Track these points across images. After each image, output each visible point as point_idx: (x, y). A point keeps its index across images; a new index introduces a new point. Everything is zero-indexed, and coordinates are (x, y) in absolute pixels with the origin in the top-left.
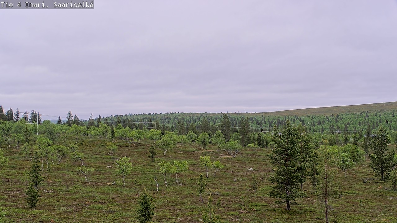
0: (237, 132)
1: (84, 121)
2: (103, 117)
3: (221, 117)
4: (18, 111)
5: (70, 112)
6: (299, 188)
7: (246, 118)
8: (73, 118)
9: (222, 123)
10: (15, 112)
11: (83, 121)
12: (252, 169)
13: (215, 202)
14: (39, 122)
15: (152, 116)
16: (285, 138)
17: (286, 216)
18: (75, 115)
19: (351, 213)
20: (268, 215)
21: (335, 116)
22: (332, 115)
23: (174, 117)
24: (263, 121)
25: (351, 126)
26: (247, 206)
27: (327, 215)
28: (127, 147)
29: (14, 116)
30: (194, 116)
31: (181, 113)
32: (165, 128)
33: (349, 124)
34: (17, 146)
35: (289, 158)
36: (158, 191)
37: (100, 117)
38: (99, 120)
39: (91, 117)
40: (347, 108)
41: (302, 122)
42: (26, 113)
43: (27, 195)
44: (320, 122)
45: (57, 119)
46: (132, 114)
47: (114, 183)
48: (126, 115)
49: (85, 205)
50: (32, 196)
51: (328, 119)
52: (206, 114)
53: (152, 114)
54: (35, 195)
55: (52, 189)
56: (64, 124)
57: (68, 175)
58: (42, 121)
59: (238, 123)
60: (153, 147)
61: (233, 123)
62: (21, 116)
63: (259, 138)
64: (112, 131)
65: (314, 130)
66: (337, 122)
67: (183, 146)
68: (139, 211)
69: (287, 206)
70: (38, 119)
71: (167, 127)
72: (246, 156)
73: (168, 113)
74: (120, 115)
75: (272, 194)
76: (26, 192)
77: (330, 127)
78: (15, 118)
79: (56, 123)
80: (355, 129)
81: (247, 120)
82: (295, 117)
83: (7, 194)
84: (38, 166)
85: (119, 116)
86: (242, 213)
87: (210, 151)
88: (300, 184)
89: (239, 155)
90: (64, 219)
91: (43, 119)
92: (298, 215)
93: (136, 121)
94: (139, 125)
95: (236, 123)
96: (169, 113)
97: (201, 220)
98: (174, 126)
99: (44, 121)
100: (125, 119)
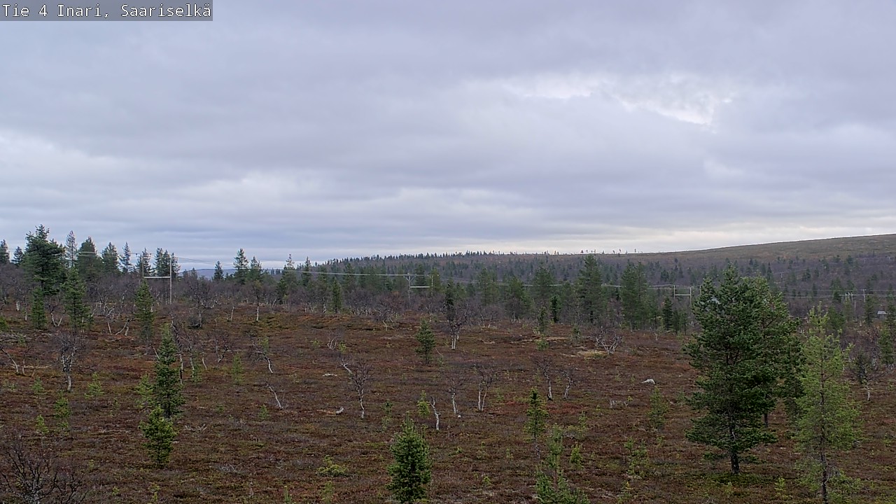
0: (618, 295)
1: (273, 271)
2: (316, 264)
3: (581, 262)
4: (127, 250)
5: (241, 251)
6: (759, 425)
7: (637, 265)
8: (249, 265)
9: (583, 277)
10: (120, 252)
11: (270, 272)
12: (652, 380)
13: (567, 456)
14: (174, 275)
15: (426, 261)
16: (724, 310)
17: (729, 488)
18: (254, 259)
19: (881, 482)
20: (689, 487)
21: (843, 259)
22: (836, 256)
23: (474, 262)
24: (678, 273)
25: (880, 281)
26: (639, 465)
27: (824, 486)
28: (369, 330)
29: (118, 260)
30: (519, 259)
31: (490, 253)
32: (455, 287)
33: (875, 278)
34: (126, 328)
35: (737, 356)
36: (438, 429)
37: (308, 262)
38: (307, 268)
39: (290, 262)
40: (872, 241)
41: (766, 275)
42: (145, 254)
43: (146, 437)
44: (808, 274)
45: (214, 267)
46: (380, 256)
47: (340, 411)
48: (367, 259)
49: (277, 460)
50: (158, 439)
51: (828, 268)
52: (546, 256)
53: (425, 255)
54: (166, 437)
55: (203, 425)
56: (229, 278)
57: (238, 392)
58: (180, 272)
59: (619, 275)
60: (427, 330)
61: (608, 275)
62: (134, 261)
63: (667, 312)
64: (336, 294)
65: (794, 292)
66: (847, 273)
67: (495, 328)
68: (396, 475)
69: (733, 466)
70: (173, 267)
71: (458, 285)
72: (639, 351)
73: (460, 253)
74: (353, 258)
75: (696, 438)
76: (144, 430)
77: (832, 284)
78: (121, 266)
79: (210, 277)
80: (891, 289)
81: (641, 268)
82: (751, 261)
83: (105, 434)
84: (172, 373)
85: (351, 260)
86: (629, 480)
87: (556, 338)
88: (763, 416)
89: (621, 349)
90: (230, 491)
91: (183, 266)
92: (757, 487)
93: (389, 273)
94: (395, 280)
95: (616, 275)
96: (464, 253)
97: (535, 497)
98: (473, 282)
99: (185, 273)
100: (365, 268)
